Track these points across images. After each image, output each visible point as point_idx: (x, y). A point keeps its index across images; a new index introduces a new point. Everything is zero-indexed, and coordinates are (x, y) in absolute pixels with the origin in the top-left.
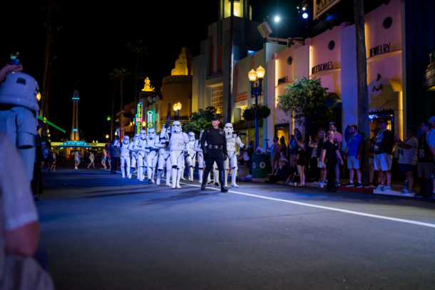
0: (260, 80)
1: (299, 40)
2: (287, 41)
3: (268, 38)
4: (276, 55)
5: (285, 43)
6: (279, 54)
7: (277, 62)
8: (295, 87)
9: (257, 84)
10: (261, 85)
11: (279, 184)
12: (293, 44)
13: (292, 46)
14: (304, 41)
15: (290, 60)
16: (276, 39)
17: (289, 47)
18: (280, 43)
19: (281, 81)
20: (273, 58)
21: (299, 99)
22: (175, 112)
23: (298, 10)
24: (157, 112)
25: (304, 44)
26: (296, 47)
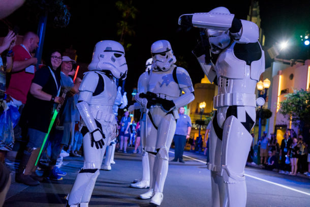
0: (266, 89)
1: (301, 62)
2: (290, 61)
3: (275, 59)
4: (281, 71)
5: (289, 64)
6: (283, 71)
7: (281, 77)
8: (294, 96)
9: (263, 92)
10: (266, 93)
11: (274, 171)
12: (295, 64)
13: (294, 66)
14: (304, 62)
15: (292, 77)
16: (282, 60)
17: (292, 66)
18: (284, 63)
19: (283, 92)
20: (278, 74)
21: (297, 106)
22: (201, 109)
23: (301, 38)
24: (188, 108)
25: (304, 65)
26: (298, 66)
